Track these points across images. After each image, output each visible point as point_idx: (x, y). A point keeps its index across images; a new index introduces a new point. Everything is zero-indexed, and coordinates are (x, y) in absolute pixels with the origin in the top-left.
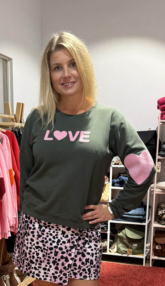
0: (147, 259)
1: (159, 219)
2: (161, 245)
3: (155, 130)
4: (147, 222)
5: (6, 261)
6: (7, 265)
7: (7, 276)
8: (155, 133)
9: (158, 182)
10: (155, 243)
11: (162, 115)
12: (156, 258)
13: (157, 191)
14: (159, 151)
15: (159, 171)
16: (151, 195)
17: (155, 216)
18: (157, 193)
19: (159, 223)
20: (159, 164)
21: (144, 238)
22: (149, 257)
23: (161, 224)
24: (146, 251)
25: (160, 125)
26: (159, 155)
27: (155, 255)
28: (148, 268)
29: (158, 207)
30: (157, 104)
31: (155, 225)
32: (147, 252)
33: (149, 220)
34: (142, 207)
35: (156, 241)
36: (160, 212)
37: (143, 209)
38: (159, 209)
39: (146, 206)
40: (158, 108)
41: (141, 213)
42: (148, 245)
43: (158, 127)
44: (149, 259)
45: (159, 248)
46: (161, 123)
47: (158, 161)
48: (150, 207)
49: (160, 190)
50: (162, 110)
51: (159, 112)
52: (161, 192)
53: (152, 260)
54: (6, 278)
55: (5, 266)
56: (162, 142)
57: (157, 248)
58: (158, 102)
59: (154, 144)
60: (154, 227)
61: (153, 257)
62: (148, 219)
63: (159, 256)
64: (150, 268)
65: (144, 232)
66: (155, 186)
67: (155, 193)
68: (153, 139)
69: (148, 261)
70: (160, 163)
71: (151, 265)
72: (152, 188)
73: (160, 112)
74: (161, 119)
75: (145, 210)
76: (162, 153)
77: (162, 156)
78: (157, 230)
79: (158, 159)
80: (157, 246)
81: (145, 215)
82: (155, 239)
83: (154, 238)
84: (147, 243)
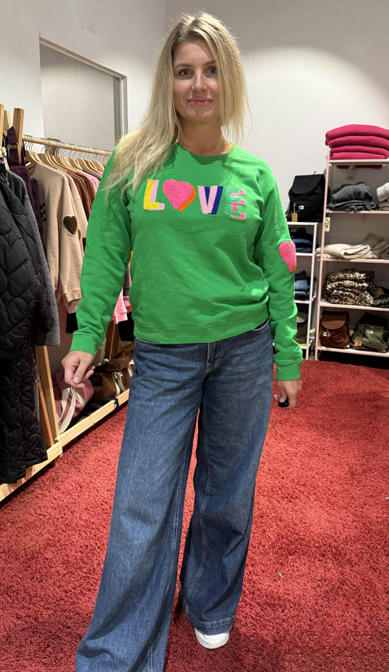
0: (312, 350)
1: (327, 295)
2: (330, 331)
3: (322, 173)
4: (311, 299)
5: (118, 352)
6: (120, 359)
7: (119, 373)
8: (322, 177)
9: (325, 245)
10: (322, 329)
11: (332, 153)
12: (324, 348)
13: (325, 257)
14: (328, 203)
15: (328, 230)
16: (317, 263)
17: (323, 291)
18: (324, 260)
19: (327, 300)
20: (327, 220)
21: (307, 321)
22: (314, 347)
23: (330, 302)
24: (310, 339)
25: (330, 167)
26: (328, 208)
27: (322, 345)
28: (312, 363)
29: (327, 279)
30: (325, 139)
31: (322, 303)
32: (311, 341)
33: (314, 297)
34: (304, 279)
35: (325, 326)
36: (329, 286)
37: (306, 282)
38: (328, 282)
39: (310, 278)
40: (327, 144)
41: (302, 287)
42: (313, 331)
43: (325, 171)
44: (314, 351)
45: (328, 334)
46: (330, 165)
47: (327, 216)
48: (315, 279)
49: (329, 256)
50: (332, 146)
51: (328, 149)
52: (331, 258)
53: (319, 351)
54: (118, 376)
55: (116, 360)
56: (332, 190)
57: (325, 335)
58: (327, 136)
59: (321, 192)
60: (321, 307)
61: (319, 348)
62: (313, 295)
63: (327, 346)
64: (316, 362)
65: (307, 313)
66: (322, 250)
67: (322, 260)
68: (319, 186)
69: (312, 353)
70: (329, 218)
71: (316, 359)
72: (317, 253)
73: (330, 149)
74: (331, 159)
75: (309, 283)
76: (331, 205)
77: (331, 209)
78: (325, 311)
79: (327, 214)
80: (325, 333)
81: (309, 289)
82: (323, 323)
83: (320, 321)
84: (311, 329)
